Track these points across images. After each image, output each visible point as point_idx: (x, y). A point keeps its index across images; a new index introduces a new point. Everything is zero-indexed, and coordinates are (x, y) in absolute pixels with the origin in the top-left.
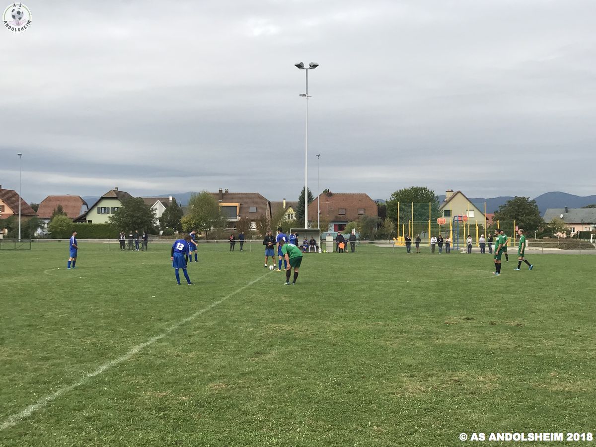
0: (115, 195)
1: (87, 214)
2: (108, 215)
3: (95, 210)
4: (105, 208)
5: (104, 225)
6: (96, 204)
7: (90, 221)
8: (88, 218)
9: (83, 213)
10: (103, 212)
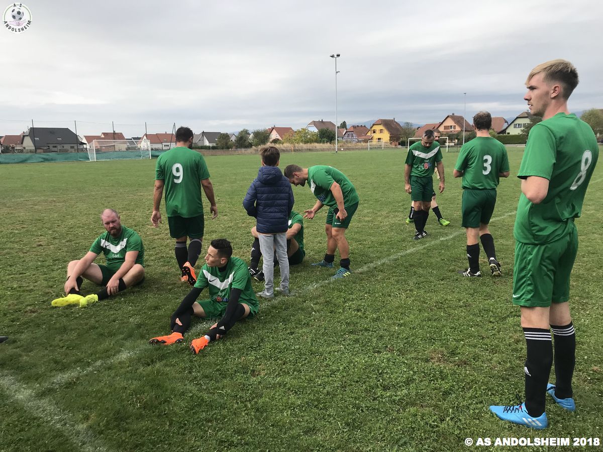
0: (526, 116)
1: (507, 128)
2: (520, 129)
3: (512, 126)
4: (519, 124)
5: (517, 135)
6: (513, 122)
7: (508, 133)
8: (507, 131)
9: (504, 128)
10: (517, 127)
